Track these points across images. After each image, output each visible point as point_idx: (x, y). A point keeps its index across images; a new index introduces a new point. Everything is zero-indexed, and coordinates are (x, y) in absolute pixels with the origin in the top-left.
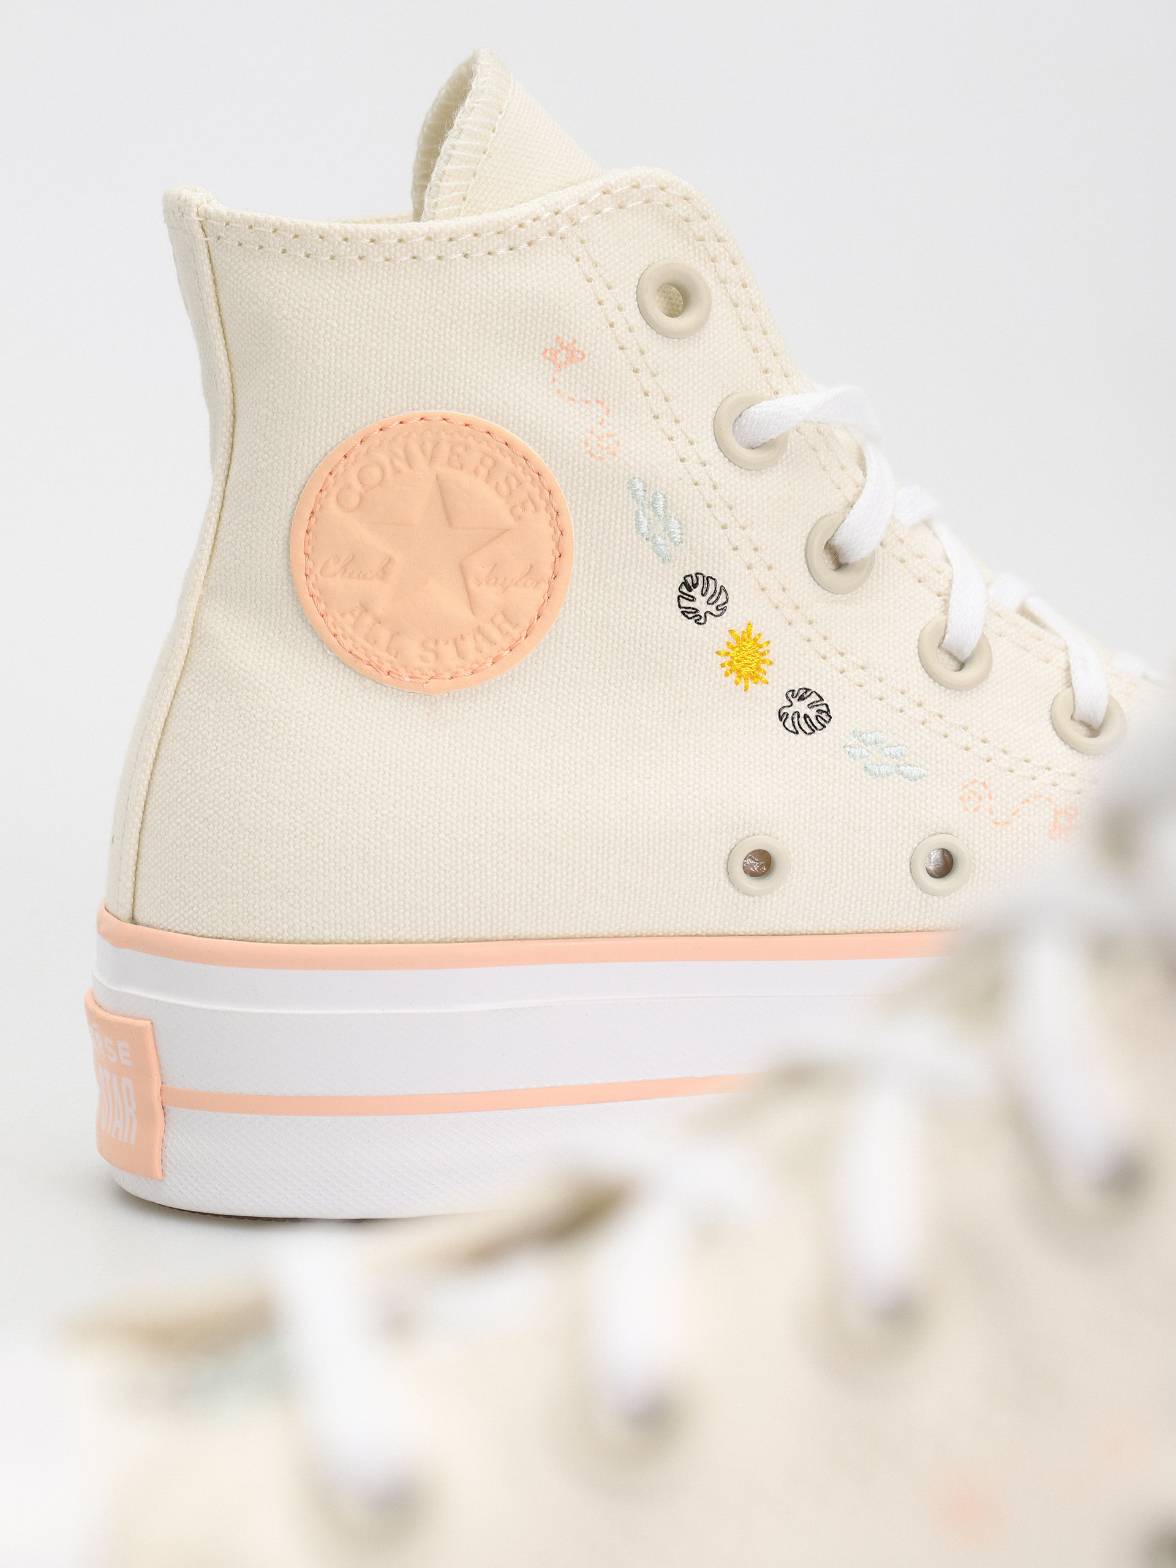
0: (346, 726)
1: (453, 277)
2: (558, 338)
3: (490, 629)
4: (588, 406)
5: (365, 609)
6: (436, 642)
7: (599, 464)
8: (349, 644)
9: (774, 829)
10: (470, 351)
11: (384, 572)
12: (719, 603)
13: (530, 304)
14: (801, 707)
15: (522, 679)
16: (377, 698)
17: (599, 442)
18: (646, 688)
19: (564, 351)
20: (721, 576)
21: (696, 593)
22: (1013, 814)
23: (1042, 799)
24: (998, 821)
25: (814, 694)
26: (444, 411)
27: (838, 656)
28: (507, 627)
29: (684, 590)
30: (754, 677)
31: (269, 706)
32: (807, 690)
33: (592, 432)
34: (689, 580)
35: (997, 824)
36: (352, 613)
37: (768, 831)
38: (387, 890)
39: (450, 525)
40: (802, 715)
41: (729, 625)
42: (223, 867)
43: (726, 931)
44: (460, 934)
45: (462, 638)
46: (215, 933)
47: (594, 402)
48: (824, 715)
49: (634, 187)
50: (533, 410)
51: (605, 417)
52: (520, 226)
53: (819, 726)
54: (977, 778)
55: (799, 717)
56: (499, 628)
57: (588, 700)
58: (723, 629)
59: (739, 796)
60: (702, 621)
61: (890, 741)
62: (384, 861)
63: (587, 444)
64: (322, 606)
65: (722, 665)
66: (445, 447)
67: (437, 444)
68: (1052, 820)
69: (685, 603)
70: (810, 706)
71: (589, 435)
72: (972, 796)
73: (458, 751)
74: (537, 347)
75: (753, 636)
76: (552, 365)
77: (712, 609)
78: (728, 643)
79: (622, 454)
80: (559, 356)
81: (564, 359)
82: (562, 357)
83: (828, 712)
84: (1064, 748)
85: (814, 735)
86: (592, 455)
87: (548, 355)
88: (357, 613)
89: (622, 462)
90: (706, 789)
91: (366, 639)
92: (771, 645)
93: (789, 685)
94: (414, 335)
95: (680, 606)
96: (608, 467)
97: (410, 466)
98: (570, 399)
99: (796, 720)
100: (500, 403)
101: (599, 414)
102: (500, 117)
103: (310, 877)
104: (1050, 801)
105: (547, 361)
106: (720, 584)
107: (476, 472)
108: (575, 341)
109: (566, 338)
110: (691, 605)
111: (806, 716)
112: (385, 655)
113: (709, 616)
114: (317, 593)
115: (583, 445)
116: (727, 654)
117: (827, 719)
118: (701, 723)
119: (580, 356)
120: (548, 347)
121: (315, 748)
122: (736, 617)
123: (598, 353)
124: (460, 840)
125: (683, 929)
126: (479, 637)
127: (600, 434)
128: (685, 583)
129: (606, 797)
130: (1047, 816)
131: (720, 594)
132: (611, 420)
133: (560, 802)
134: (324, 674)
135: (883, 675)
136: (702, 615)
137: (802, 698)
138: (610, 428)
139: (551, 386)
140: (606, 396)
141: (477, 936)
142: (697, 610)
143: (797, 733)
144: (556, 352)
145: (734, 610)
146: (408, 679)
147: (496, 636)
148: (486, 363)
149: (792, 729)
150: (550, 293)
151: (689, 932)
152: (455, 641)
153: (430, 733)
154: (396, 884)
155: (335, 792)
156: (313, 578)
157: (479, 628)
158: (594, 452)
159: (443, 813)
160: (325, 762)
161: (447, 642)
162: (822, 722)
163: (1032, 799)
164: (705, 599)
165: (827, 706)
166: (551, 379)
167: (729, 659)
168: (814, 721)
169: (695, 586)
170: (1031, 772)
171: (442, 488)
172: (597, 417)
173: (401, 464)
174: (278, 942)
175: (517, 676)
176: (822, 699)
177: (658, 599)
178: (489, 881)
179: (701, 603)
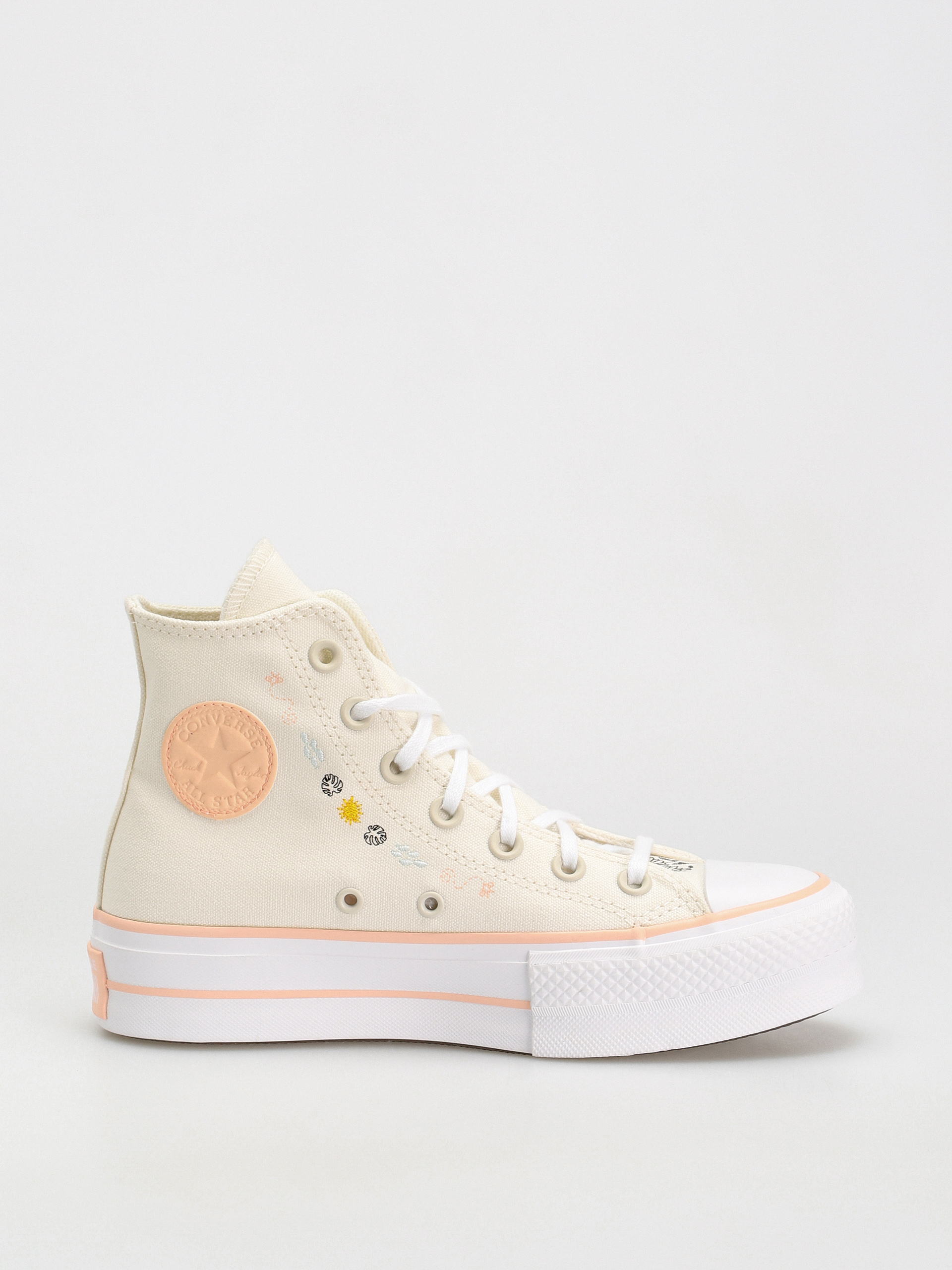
0: (181, 832)
1: (227, 645)
2: (272, 673)
3: (243, 794)
4: (285, 701)
5: (192, 783)
6: (220, 798)
7: (288, 726)
8: (185, 798)
9: (357, 886)
10: (234, 677)
11: (199, 767)
12: (339, 787)
13: (260, 658)
14: (374, 833)
15: (256, 816)
16: (196, 820)
17: (288, 717)
18: (306, 822)
19: (275, 678)
20: (340, 776)
21: (329, 782)
22: (465, 884)
23: (478, 878)
24: (458, 887)
25: (380, 828)
26: (223, 701)
27: (393, 812)
28: (250, 793)
29: (325, 781)
30: (354, 820)
31: (151, 822)
32: (378, 826)
33: (285, 713)
34: (327, 776)
35: (457, 888)
36: (187, 784)
37: (354, 886)
38: (192, 903)
39: (225, 749)
40: (374, 837)
41: (343, 797)
42: (129, 889)
43: (339, 928)
44: (222, 923)
45: (231, 797)
46: (125, 917)
47: (287, 700)
48: (383, 837)
49: (310, 608)
50: (260, 703)
51: (292, 706)
52: (257, 624)
53: (381, 842)
54: (449, 868)
55: (373, 837)
56: (246, 794)
57: (282, 826)
58: (340, 799)
59: (342, 870)
60: (331, 795)
61: (412, 850)
62: (191, 891)
63: (282, 718)
64: (174, 781)
65: (340, 814)
66: (223, 716)
67: (219, 716)
68: (482, 888)
69: (324, 787)
70: (378, 833)
71: (284, 714)
72: (446, 875)
73: (226, 845)
74: (263, 676)
75: (354, 802)
76: (270, 684)
77: (335, 789)
78: (342, 805)
79: (298, 723)
80: (272, 680)
81: (275, 681)
82: (274, 680)
83: (385, 836)
84: (492, 856)
85: (378, 846)
86: (285, 723)
87: (268, 679)
88: (189, 784)
89: (297, 726)
90: (329, 867)
91: (192, 795)
92: (363, 806)
93: (370, 823)
94: (210, 669)
95: (322, 788)
96: (291, 728)
97: (209, 724)
98: (277, 698)
99: (371, 839)
100: (246, 699)
101: (289, 705)
102: (259, 573)
103: (161, 896)
104: (482, 879)
105: (267, 682)
106: (340, 779)
107: (236, 727)
108: (279, 674)
109: (275, 673)
110: (327, 787)
111: (376, 838)
112: (199, 802)
113: (334, 793)
114: (172, 775)
115: (281, 718)
116: (342, 809)
117: (385, 839)
118: (330, 839)
119: (281, 680)
120: (268, 676)
121: (167, 841)
122: (345, 794)
123: (289, 679)
124: (223, 883)
125: (320, 926)
126: (238, 797)
127: (289, 714)
128: (325, 778)
129: (285, 868)
130: (480, 886)
131: (339, 783)
132: (294, 708)
133: (266, 869)
134: (175, 809)
135: (412, 821)
136: (331, 792)
137: (375, 830)
138: (294, 711)
139: (269, 693)
140: (292, 698)
141: (229, 925)
142: (329, 790)
143: (371, 844)
144: (272, 678)
145: (345, 791)
146: (208, 813)
147: (246, 797)
148: (241, 682)
149: (369, 842)
150: (268, 653)
151: (322, 927)
152: (228, 798)
153: (216, 837)
154: (195, 901)
155: (173, 860)
156: (171, 768)
157: (238, 793)
158: (286, 721)
159: (217, 872)
160: (171, 847)
161: (225, 798)
162: (383, 840)
163: (473, 878)
164: (333, 785)
165: (385, 833)
166: (269, 690)
167: (343, 811)
168: (379, 840)
169: (329, 779)
170: (475, 866)
171: (222, 734)
172: (288, 706)
173: (206, 724)
174: (148, 922)
175: (254, 814)
176: (383, 830)
177: (313, 784)
178: (234, 901)
179: (331, 787)
